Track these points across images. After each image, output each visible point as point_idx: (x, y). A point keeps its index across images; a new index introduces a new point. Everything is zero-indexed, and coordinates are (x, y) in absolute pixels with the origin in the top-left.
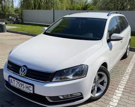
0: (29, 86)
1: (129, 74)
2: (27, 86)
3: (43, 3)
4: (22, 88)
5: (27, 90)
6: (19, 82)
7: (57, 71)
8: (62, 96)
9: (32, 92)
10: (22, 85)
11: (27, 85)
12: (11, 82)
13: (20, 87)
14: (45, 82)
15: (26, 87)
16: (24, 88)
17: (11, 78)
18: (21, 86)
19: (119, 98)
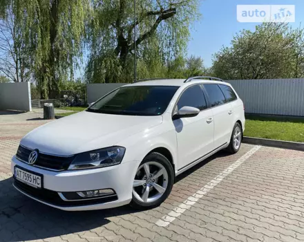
0: (37, 176)
2: (35, 178)
3: (119, 73)
4: (29, 182)
5: (34, 184)
6: (25, 174)
7: (76, 155)
8: (83, 192)
9: (40, 186)
10: (29, 177)
11: (35, 176)
12: (17, 174)
13: (26, 181)
14: (58, 170)
16: (31, 181)
17: (17, 169)
18: (28, 179)
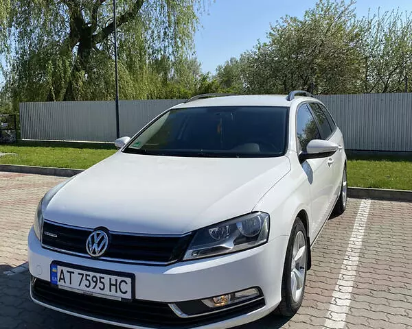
0: (120, 279)
1: (359, 251)
2: (113, 282)
4: (97, 290)
6: (87, 275)
7: (195, 232)
10: (96, 282)
11: (114, 278)
12: (60, 279)
13: (90, 289)
14: (166, 263)
15: (111, 285)
16: (103, 289)
18: (93, 284)
19: (346, 310)
